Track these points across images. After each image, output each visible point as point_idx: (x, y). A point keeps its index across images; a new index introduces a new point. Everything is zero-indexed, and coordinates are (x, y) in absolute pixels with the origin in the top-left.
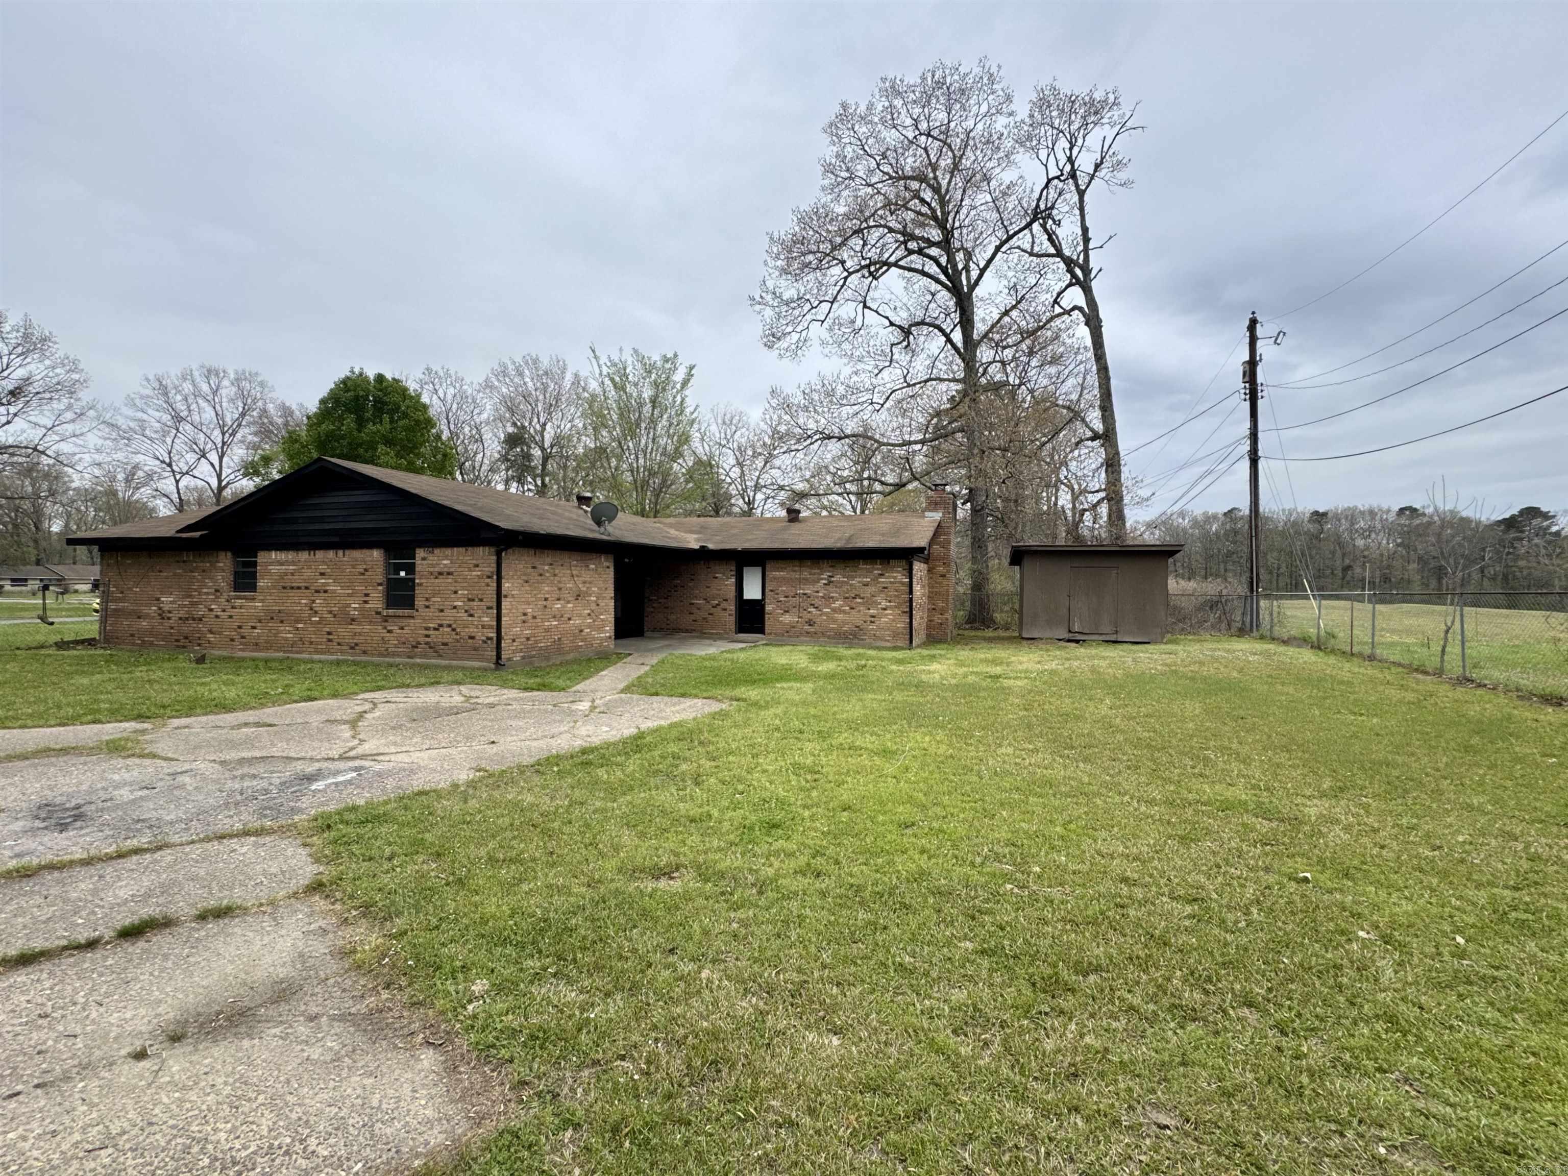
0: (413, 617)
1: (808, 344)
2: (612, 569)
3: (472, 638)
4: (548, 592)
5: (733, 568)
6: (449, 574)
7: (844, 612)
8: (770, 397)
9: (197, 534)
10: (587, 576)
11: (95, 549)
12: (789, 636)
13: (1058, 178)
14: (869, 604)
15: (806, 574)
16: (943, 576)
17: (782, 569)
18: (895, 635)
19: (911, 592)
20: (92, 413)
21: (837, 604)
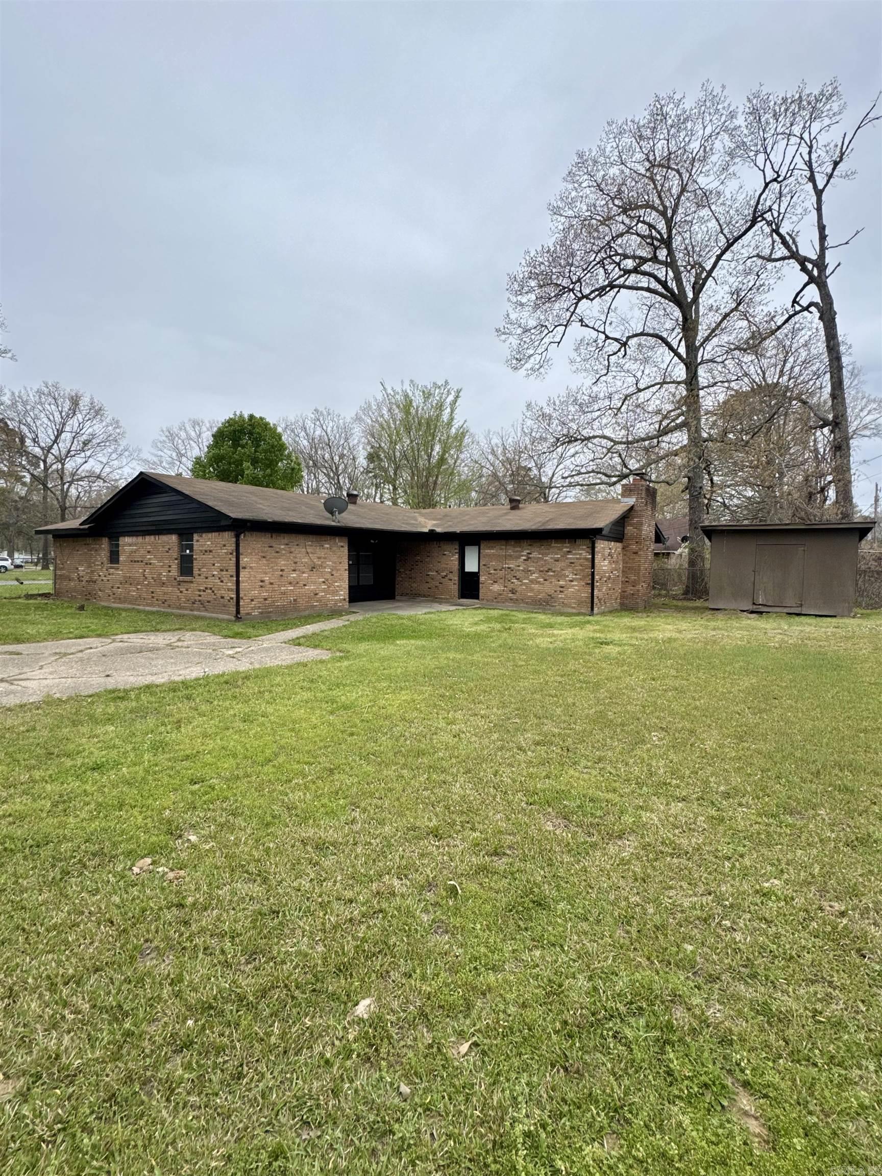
0: (192, 582)
1: (550, 363)
2: (346, 548)
3: (222, 597)
4: (285, 565)
5: (457, 547)
6: (210, 551)
7: (539, 583)
8: (525, 411)
9: (86, 526)
10: (321, 553)
11: (50, 536)
12: (497, 601)
13: (775, 180)
14: (559, 576)
15: (510, 552)
16: (636, 553)
17: (492, 548)
18: (580, 603)
19: (593, 567)
20: (127, 453)
21: (534, 576)
